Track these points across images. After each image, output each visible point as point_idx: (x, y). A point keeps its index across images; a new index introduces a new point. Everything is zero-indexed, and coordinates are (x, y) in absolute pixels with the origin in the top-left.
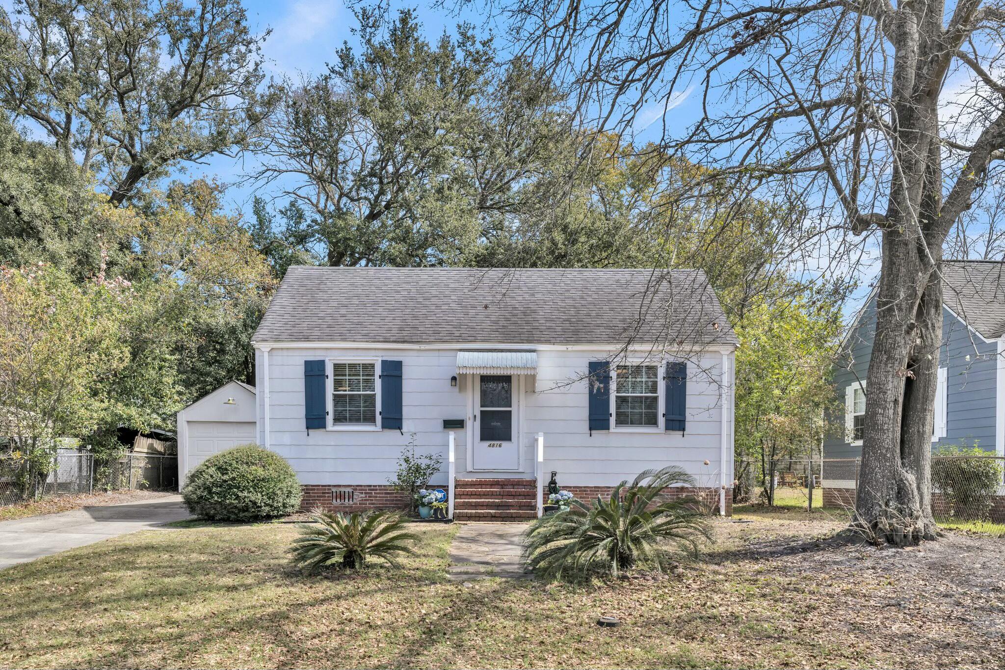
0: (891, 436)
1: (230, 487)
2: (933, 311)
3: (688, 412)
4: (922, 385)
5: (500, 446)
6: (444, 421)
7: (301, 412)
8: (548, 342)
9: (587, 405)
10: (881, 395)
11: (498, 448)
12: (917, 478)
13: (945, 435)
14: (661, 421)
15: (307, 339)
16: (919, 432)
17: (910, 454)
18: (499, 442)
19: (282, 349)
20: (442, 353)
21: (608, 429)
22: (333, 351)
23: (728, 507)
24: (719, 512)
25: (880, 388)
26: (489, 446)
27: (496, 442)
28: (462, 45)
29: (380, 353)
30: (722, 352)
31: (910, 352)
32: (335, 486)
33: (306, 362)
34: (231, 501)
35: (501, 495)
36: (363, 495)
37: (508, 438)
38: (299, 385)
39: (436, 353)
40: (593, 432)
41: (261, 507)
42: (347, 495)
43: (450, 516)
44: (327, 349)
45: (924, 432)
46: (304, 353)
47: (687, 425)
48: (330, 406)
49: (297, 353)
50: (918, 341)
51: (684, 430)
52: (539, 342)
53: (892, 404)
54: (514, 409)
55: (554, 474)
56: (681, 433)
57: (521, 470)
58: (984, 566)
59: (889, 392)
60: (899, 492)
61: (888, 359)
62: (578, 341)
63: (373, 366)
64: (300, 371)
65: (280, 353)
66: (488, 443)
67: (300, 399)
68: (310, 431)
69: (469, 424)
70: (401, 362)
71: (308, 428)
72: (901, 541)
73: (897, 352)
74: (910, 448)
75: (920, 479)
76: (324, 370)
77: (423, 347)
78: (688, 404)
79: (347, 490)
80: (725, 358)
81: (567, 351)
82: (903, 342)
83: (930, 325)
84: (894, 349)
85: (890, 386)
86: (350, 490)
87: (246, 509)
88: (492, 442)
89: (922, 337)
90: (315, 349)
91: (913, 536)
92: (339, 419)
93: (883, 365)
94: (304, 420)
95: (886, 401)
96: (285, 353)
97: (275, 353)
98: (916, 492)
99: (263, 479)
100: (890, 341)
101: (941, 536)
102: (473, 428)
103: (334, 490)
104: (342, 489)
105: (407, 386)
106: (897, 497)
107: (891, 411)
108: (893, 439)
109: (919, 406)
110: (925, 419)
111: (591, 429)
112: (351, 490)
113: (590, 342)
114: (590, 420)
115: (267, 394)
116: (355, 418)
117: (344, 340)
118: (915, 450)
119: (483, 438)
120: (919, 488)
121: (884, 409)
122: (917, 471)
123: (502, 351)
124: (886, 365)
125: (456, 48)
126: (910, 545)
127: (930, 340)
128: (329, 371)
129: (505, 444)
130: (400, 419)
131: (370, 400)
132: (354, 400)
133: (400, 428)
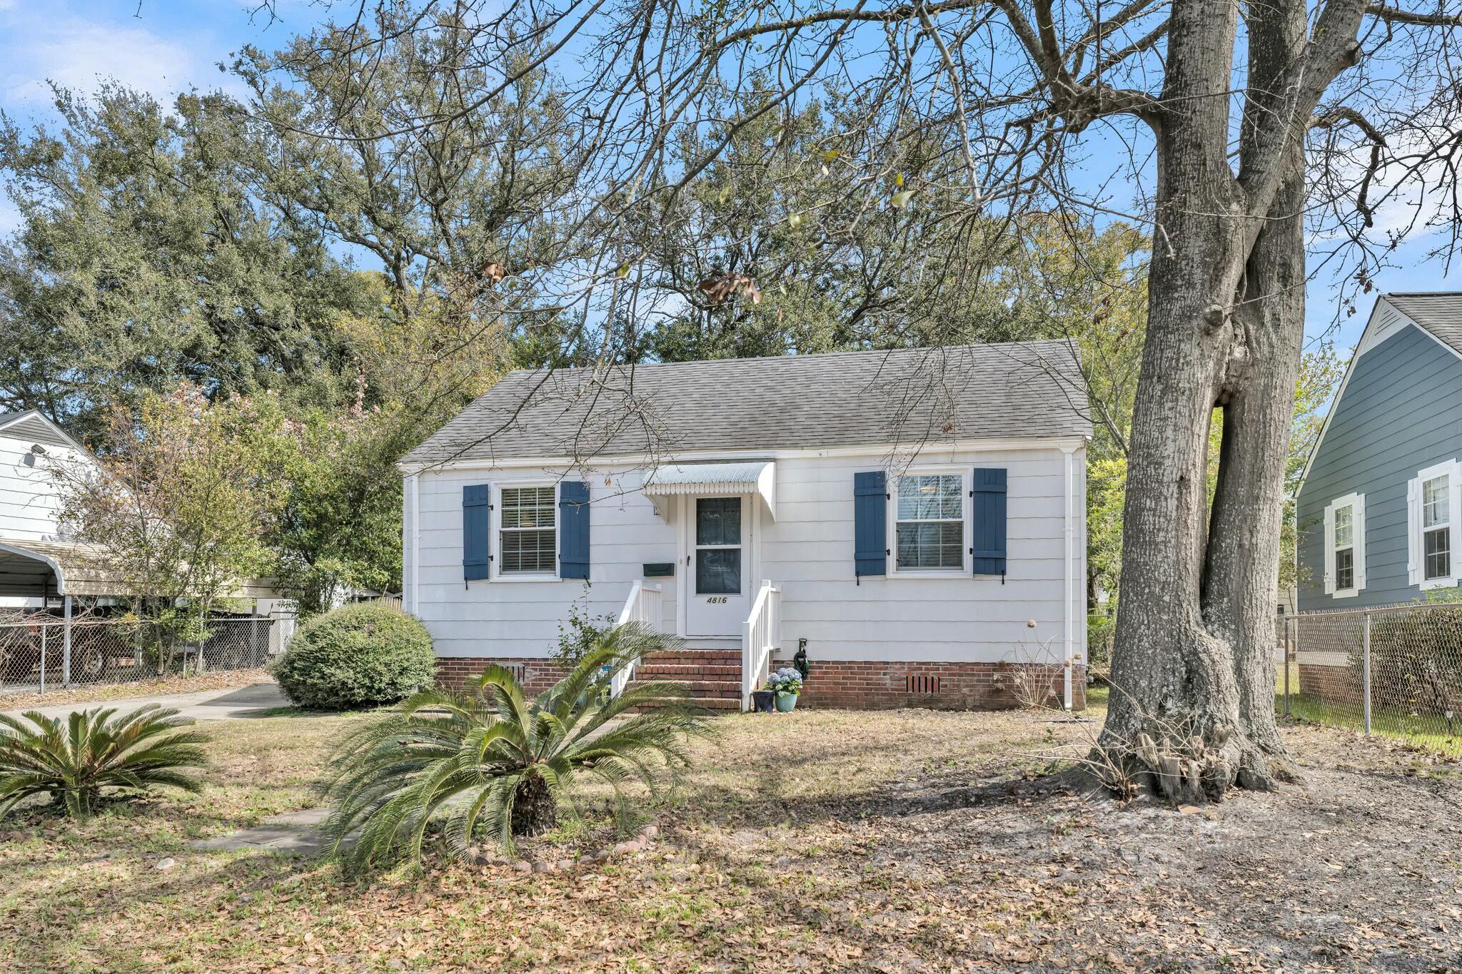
0: (1172, 557)
1: (317, 660)
2: (1276, 286)
3: (1010, 546)
4: (1249, 446)
5: (724, 601)
6: (645, 566)
7: (458, 556)
8: (795, 446)
9: (852, 537)
10: (1151, 470)
11: (721, 605)
12: (1235, 649)
14: (968, 559)
15: (468, 457)
16: (1241, 546)
17: (1221, 596)
18: (723, 596)
19: (434, 471)
21: (883, 572)
22: (499, 472)
23: (1077, 695)
24: (1063, 703)
25: (1149, 455)
26: (709, 601)
27: (718, 596)
28: (831, 106)
29: (559, 472)
30: (1064, 450)
31: (1216, 376)
32: (500, 659)
33: (465, 488)
34: (315, 679)
35: (702, 674)
36: (537, 672)
37: (736, 589)
38: (456, 520)
40: (862, 578)
41: (352, 689)
42: (516, 671)
44: (491, 469)
45: (1253, 547)
46: (464, 476)
47: (1010, 566)
48: (495, 547)
49: (455, 476)
50: (1239, 352)
51: (1003, 573)
52: (782, 446)
53: (1174, 488)
54: (744, 546)
55: (803, 643)
56: (1000, 577)
58: (1351, 871)
59: (1168, 462)
60: (1189, 680)
61: (1164, 392)
62: (840, 443)
63: (551, 490)
64: (459, 501)
65: (433, 476)
66: (706, 597)
67: (457, 539)
68: (470, 583)
69: (680, 570)
71: (466, 579)
72: (1176, 792)
73: (1184, 375)
74: (1221, 582)
75: (1242, 649)
76: (486, 498)
77: (617, 460)
78: (1010, 534)
79: (516, 665)
80: (1069, 458)
81: (820, 457)
82: (1197, 352)
83: (1268, 317)
84: (1177, 369)
85: (1170, 448)
86: (519, 664)
87: (333, 691)
88: (713, 596)
89: (1248, 342)
90: (477, 469)
91: (1203, 783)
92: (509, 565)
93: (1154, 407)
94: (462, 568)
95: (1161, 483)
96: (440, 476)
97: (426, 477)
98: (1228, 677)
99: (361, 650)
100: (1169, 353)
101: (1289, 779)
102: (686, 575)
103: (500, 664)
104: (510, 664)
106: (1185, 689)
107: (1173, 503)
108: (1178, 562)
109: (1242, 491)
110: (1255, 518)
111: (858, 574)
112: (521, 666)
113: (858, 443)
114: (858, 560)
115: (416, 534)
116: (529, 565)
117: (515, 456)
118: (1233, 586)
119: (700, 590)
120: (1238, 670)
121: (1157, 499)
122: (1237, 631)
123: (727, 461)
124: (1161, 404)
125: (822, 110)
126: (1197, 802)
127: (1266, 349)
128: (496, 499)
129: (731, 598)
130: (587, 565)
131: (548, 539)
132: (529, 538)
133: (586, 577)
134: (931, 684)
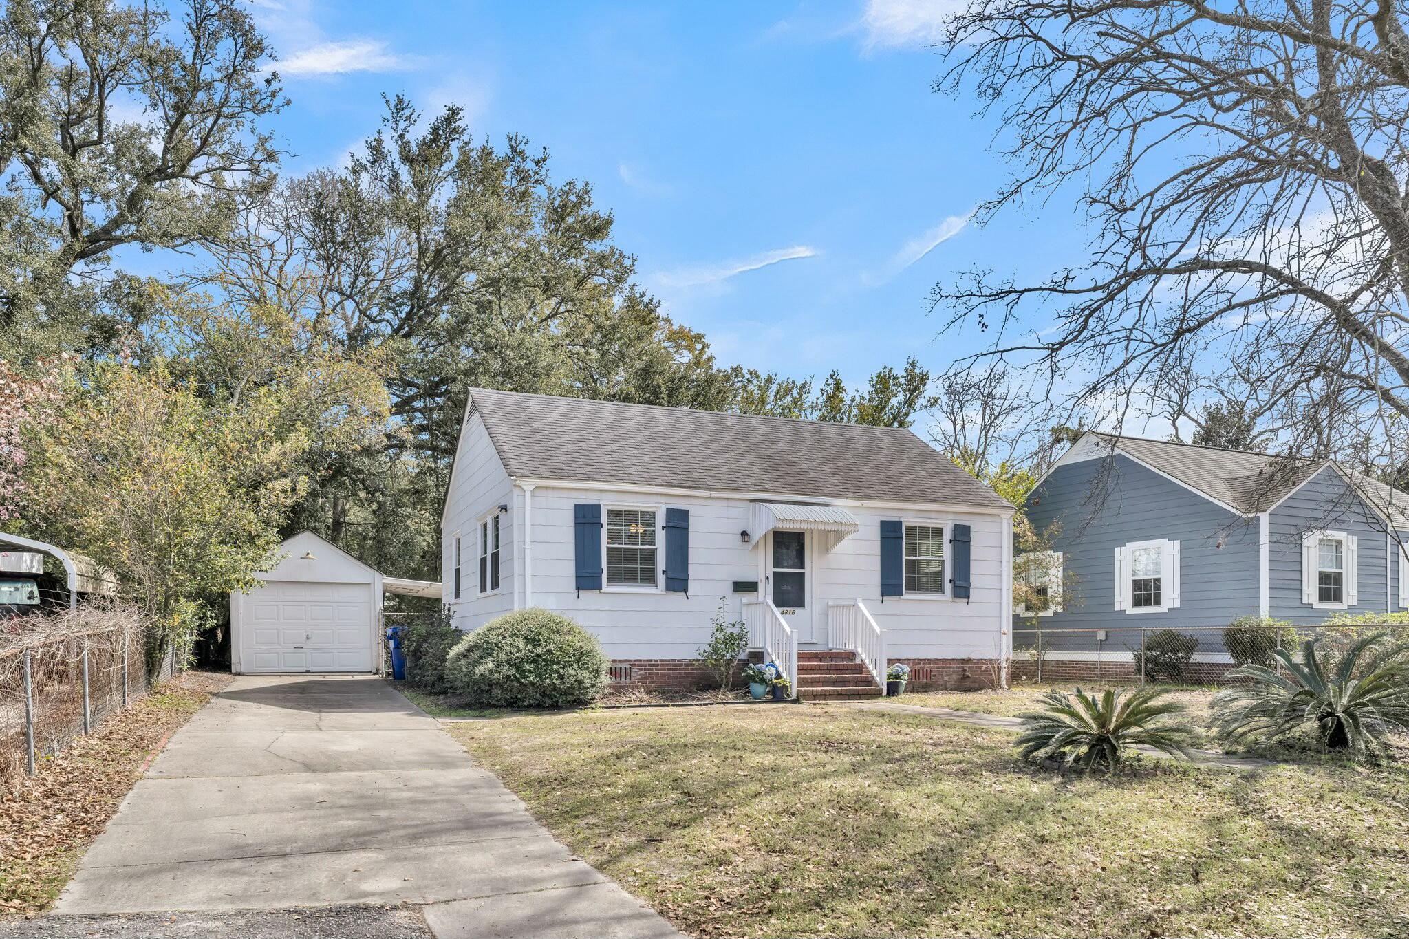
3: (973, 579)
5: (793, 613)
6: (734, 583)
7: (570, 568)
8: (840, 495)
9: (879, 568)
11: (791, 616)
13: (1177, 605)
14: (948, 587)
15: (575, 477)
18: (792, 609)
19: (546, 488)
20: (732, 503)
22: (608, 494)
23: (1009, 679)
24: (1000, 684)
26: (783, 612)
27: (788, 609)
29: (663, 499)
30: (1002, 516)
33: (576, 506)
36: (643, 672)
37: (801, 604)
38: (567, 534)
39: (725, 503)
40: (885, 598)
42: (623, 671)
43: (794, 696)
44: (601, 491)
46: (574, 494)
47: (972, 592)
48: (604, 562)
49: (565, 494)
51: (969, 597)
52: (832, 495)
54: (807, 570)
56: (966, 600)
57: (814, 641)
62: (868, 497)
63: (653, 514)
64: (569, 518)
65: (544, 493)
66: (781, 609)
67: (569, 552)
68: (581, 592)
69: (761, 587)
70: (687, 512)
71: (578, 589)
76: (598, 517)
77: (714, 494)
78: (974, 570)
79: (623, 666)
80: (1005, 523)
81: (862, 507)
88: (785, 609)
90: (586, 490)
92: (613, 578)
94: (574, 578)
96: (550, 493)
97: (538, 492)
102: (766, 592)
104: (617, 666)
105: (694, 540)
111: (883, 595)
112: (628, 666)
113: (882, 498)
114: (882, 585)
115: (527, 545)
116: (631, 578)
117: (621, 481)
119: (776, 603)
123: (794, 503)
128: (604, 518)
129: (798, 610)
130: (686, 580)
131: (651, 557)
132: (631, 555)
133: (685, 591)
134: (926, 674)
